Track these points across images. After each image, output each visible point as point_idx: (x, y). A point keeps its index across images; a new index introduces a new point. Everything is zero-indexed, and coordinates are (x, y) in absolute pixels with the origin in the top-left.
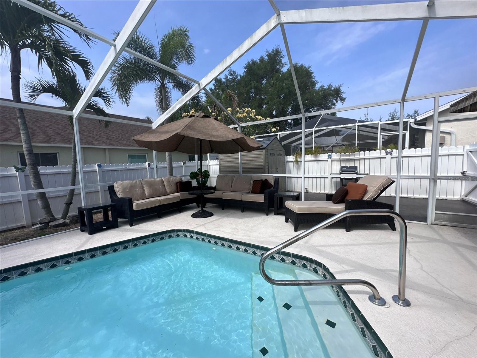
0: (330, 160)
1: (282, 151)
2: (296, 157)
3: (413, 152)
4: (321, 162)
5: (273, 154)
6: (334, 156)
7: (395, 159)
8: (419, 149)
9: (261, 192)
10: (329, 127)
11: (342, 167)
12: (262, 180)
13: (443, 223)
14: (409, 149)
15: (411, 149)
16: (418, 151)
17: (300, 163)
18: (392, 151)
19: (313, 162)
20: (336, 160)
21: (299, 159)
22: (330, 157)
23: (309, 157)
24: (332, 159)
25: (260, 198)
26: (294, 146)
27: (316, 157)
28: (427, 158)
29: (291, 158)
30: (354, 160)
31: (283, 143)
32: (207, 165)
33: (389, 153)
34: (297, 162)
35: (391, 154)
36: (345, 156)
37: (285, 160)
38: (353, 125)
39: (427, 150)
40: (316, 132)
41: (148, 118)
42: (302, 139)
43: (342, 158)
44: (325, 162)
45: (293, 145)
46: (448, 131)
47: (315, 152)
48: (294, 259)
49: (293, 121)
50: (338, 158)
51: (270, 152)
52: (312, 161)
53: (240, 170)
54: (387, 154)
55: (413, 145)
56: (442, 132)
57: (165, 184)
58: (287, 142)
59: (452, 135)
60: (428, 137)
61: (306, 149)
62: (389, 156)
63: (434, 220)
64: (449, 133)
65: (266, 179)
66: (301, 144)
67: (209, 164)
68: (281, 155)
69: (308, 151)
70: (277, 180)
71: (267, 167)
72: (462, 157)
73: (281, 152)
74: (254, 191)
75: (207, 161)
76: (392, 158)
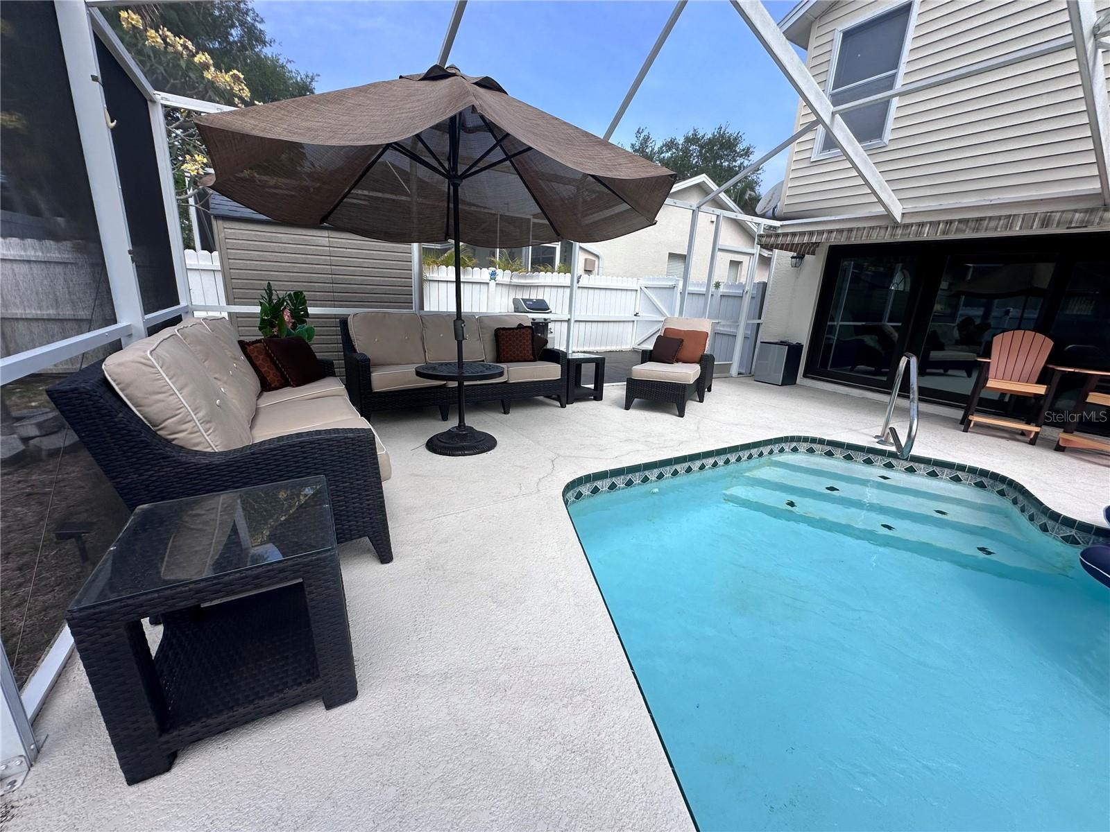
0: (493, 283)
4: (475, 287)
6: (501, 276)
11: (515, 301)
20: (504, 284)
22: (493, 275)
24: (497, 282)
43: (516, 281)
44: (482, 287)
50: (507, 280)
72: (634, 293)
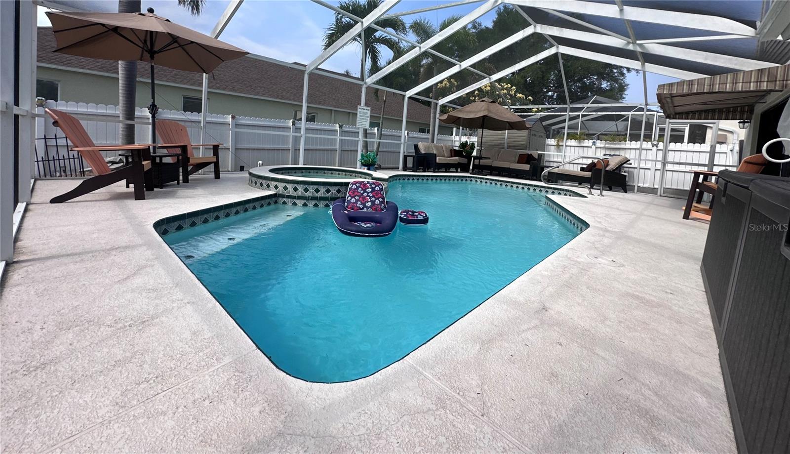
0: (594, 147)
1: (542, 132)
2: (558, 141)
3: (691, 147)
4: (585, 148)
5: (535, 135)
6: (599, 143)
7: (661, 152)
8: (697, 145)
9: (527, 163)
10: (599, 113)
12: (528, 154)
13: (668, 195)
14: (688, 143)
15: (690, 144)
16: (697, 147)
17: (561, 147)
18: (658, 144)
19: (576, 148)
20: (601, 148)
21: (561, 144)
22: (594, 143)
23: (572, 142)
24: (596, 146)
25: (527, 167)
26: (554, 130)
27: (580, 142)
28: (705, 154)
29: (552, 142)
30: (619, 149)
31: (544, 123)
32: (452, 141)
33: (655, 145)
34: (558, 146)
35: (657, 147)
36: (611, 144)
37: (545, 143)
38: (627, 113)
39: (706, 147)
40: (583, 116)
41: (347, 72)
42: (565, 122)
43: (607, 146)
44: (589, 149)
45: (553, 128)
46: (731, 130)
47: (580, 137)
48: (553, 190)
49: (556, 94)
50: (602, 145)
51: (533, 132)
52: (575, 146)
53: (506, 146)
54: (653, 146)
55: (692, 140)
56: (720, 130)
57: (444, 149)
58: (547, 124)
59: (734, 134)
60: (709, 134)
61: (568, 134)
62: (655, 148)
63: (662, 192)
64: (731, 132)
65: (531, 154)
66: (564, 128)
67: (455, 140)
68: (542, 137)
69: (571, 136)
70: (540, 156)
71: (528, 146)
73: (542, 134)
74: (520, 161)
75: (453, 136)
76: (657, 150)
